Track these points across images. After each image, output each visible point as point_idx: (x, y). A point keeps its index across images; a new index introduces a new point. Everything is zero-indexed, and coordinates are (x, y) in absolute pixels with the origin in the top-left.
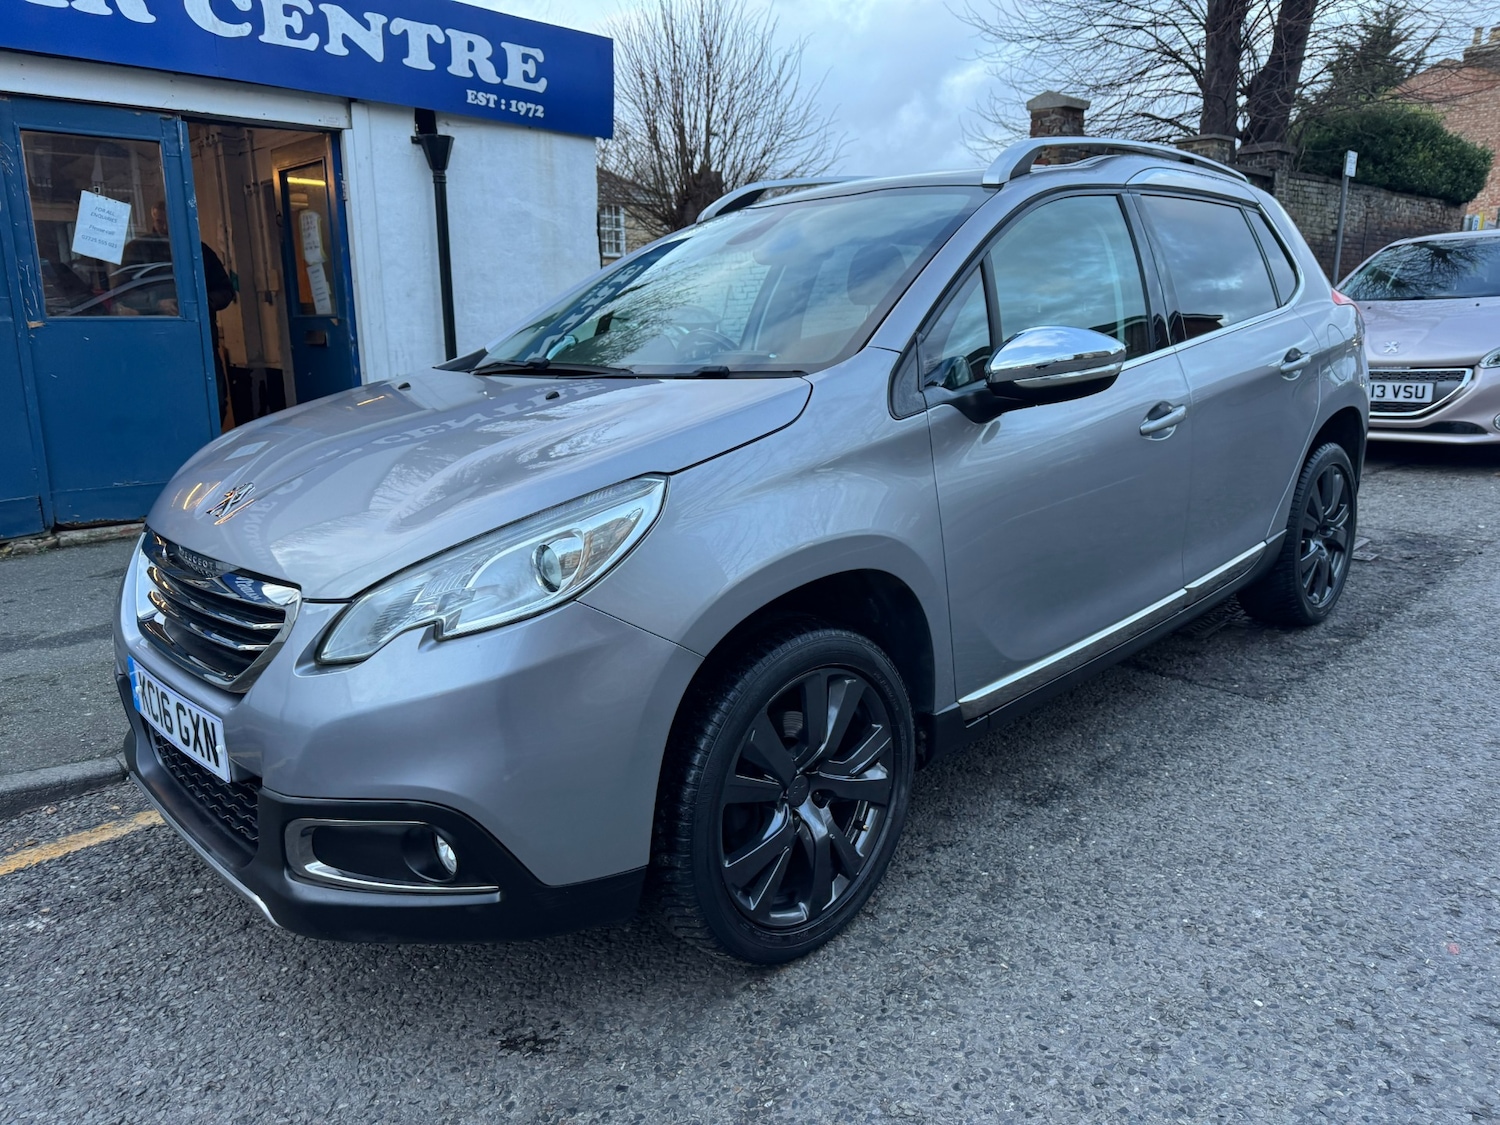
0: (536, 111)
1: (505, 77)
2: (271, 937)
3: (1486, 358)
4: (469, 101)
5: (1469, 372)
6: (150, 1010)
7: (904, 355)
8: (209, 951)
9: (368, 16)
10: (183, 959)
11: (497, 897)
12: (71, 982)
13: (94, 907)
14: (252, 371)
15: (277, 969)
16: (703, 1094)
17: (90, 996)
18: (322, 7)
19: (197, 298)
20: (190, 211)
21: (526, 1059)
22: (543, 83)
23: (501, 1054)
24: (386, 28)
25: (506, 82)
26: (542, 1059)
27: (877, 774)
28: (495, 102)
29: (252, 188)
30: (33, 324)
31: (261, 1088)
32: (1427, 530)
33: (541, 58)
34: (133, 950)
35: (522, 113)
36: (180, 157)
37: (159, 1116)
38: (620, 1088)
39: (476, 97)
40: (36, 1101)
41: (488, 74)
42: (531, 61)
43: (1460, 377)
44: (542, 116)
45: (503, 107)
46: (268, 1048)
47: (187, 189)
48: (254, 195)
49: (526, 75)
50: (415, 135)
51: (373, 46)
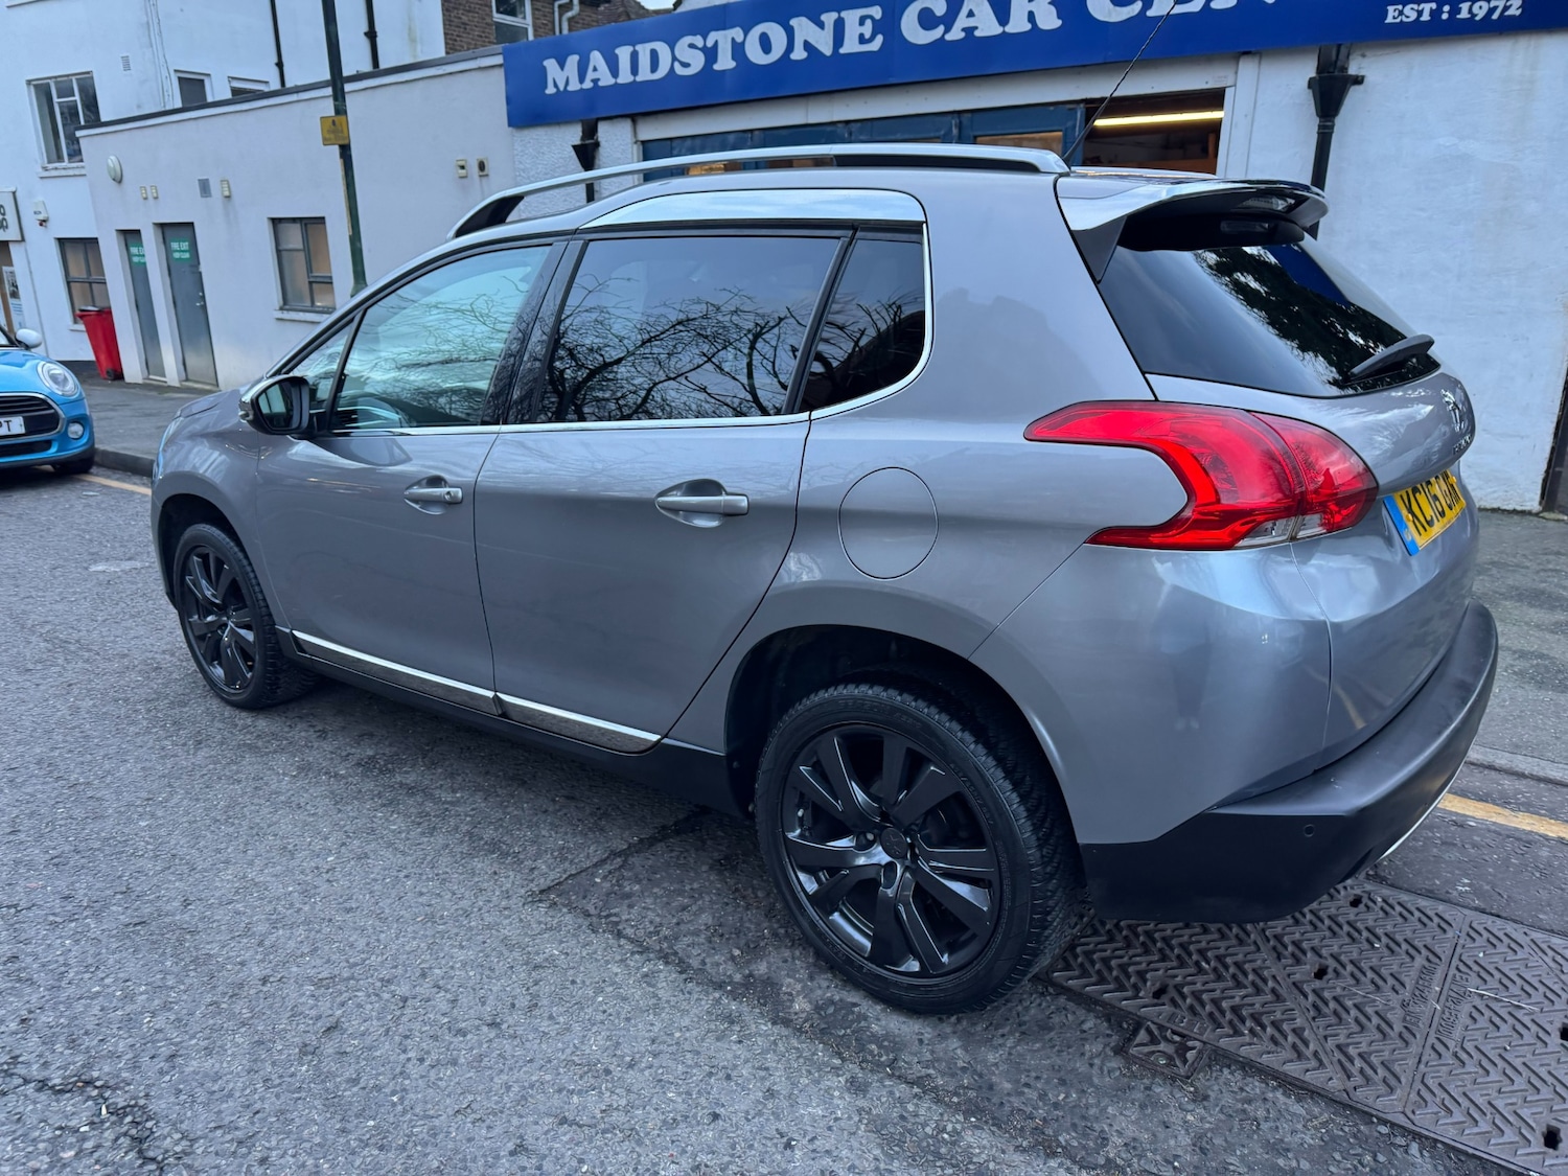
0: (1506, 9)
4: (1389, 20)
28: (1432, 12)
39: (1401, 13)
44: (1518, 12)
45: (1445, 16)
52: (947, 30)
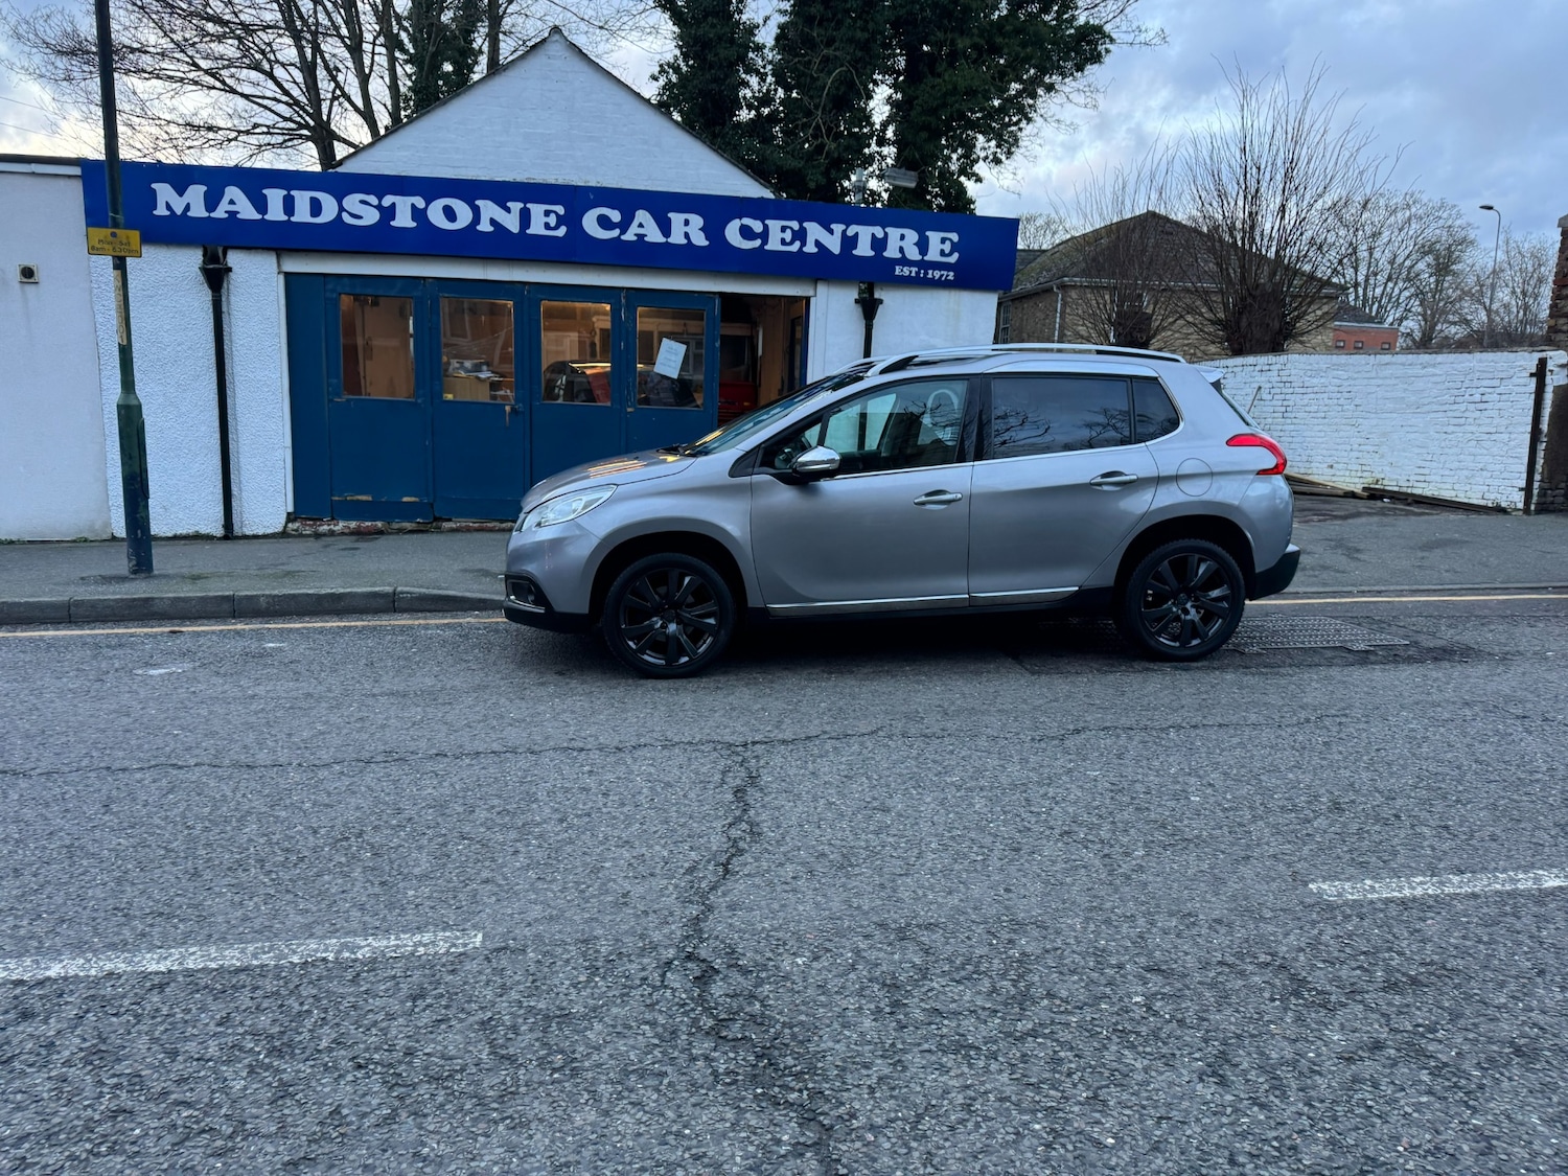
0: (948, 276)
1: (926, 255)
4: (897, 273)
7: (748, 453)
9: (833, 226)
11: (543, 611)
18: (805, 224)
19: (713, 399)
20: (715, 349)
22: (956, 256)
24: (844, 232)
25: (926, 258)
27: (712, 621)
28: (916, 272)
30: (629, 410)
33: (957, 239)
35: (937, 278)
36: (714, 318)
39: (902, 270)
42: (948, 242)
44: (951, 279)
45: (922, 275)
47: (715, 336)
49: (942, 252)
50: (857, 299)
51: (834, 244)
52: (623, 232)
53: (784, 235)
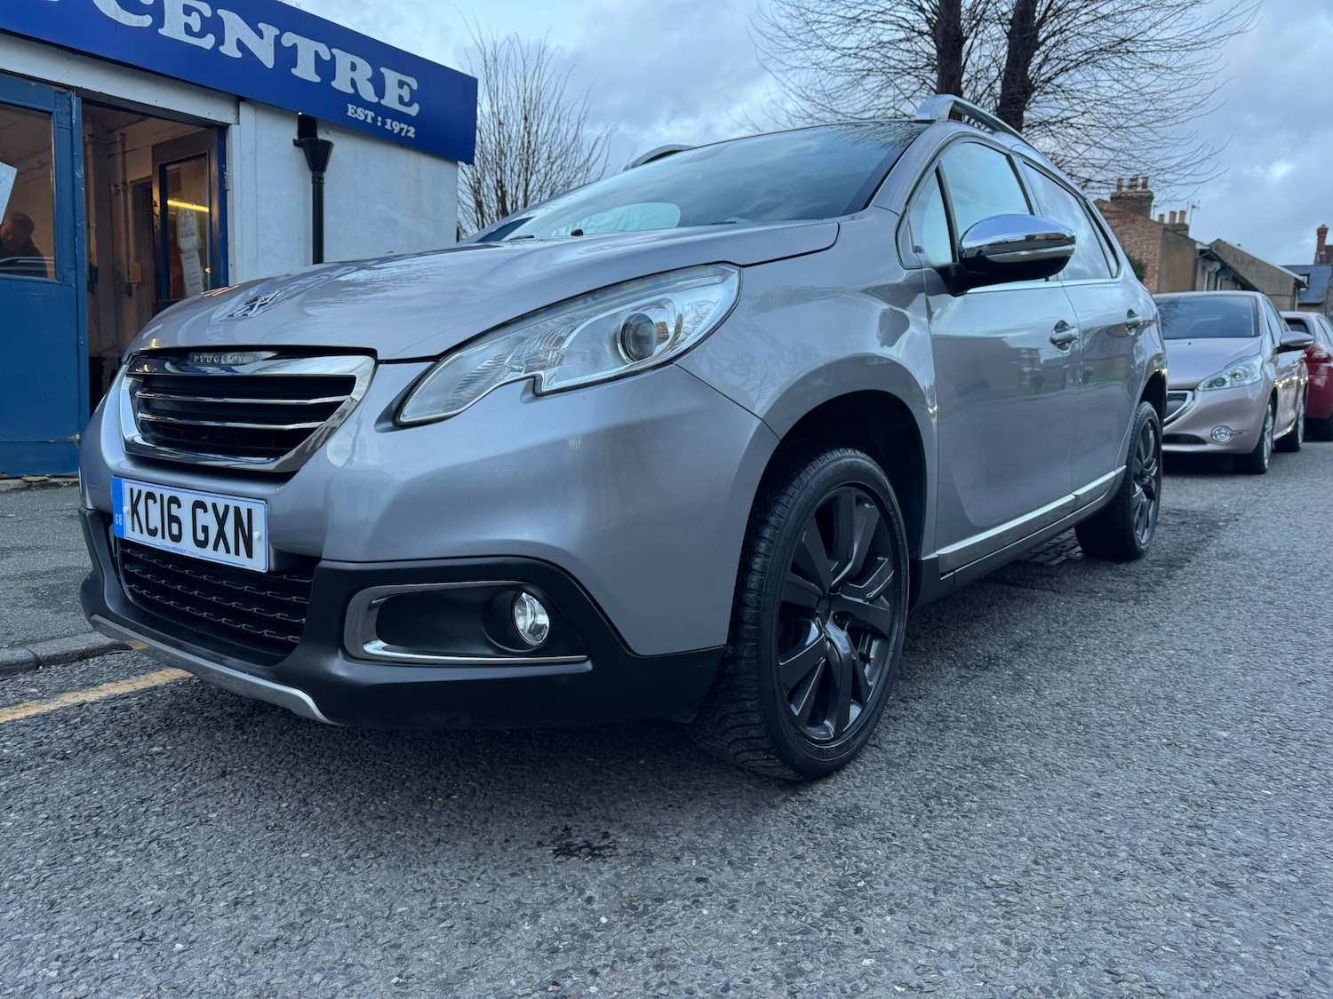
0: (408, 131)
1: (383, 98)
2: (257, 781)
3: (1203, 384)
4: (349, 114)
5: (1190, 394)
6: (138, 844)
7: (901, 218)
8: (189, 795)
9: (262, 26)
10: (163, 802)
11: (589, 666)
12: (32, 826)
13: (38, 766)
14: (104, 360)
15: (276, 805)
16: (790, 880)
17: (61, 835)
18: (220, 12)
19: (76, 265)
20: (77, 181)
21: (587, 862)
22: (416, 108)
23: (557, 860)
24: (277, 39)
25: (383, 102)
26: (605, 862)
28: (372, 118)
29: (120, 187)
31: (300, 899)
32: (1184, 508)
33: (415, 86)
34: (100, 797)
35: (396, 132)
36: (71, 130)
37: (187, 929)
38: (699, 880)
39: (356, 112)
40: (27, 924)
41: (368, 93)
42: (405, 87)
43: (1184, 397)
44: (413, 136)
45: (379, 124)
46: (294, 867)
47: (76, 160)
48: (122, 193)
49: (401, 98)
50: (297, 138)
51: (265, 54)
53: (190, 20)
